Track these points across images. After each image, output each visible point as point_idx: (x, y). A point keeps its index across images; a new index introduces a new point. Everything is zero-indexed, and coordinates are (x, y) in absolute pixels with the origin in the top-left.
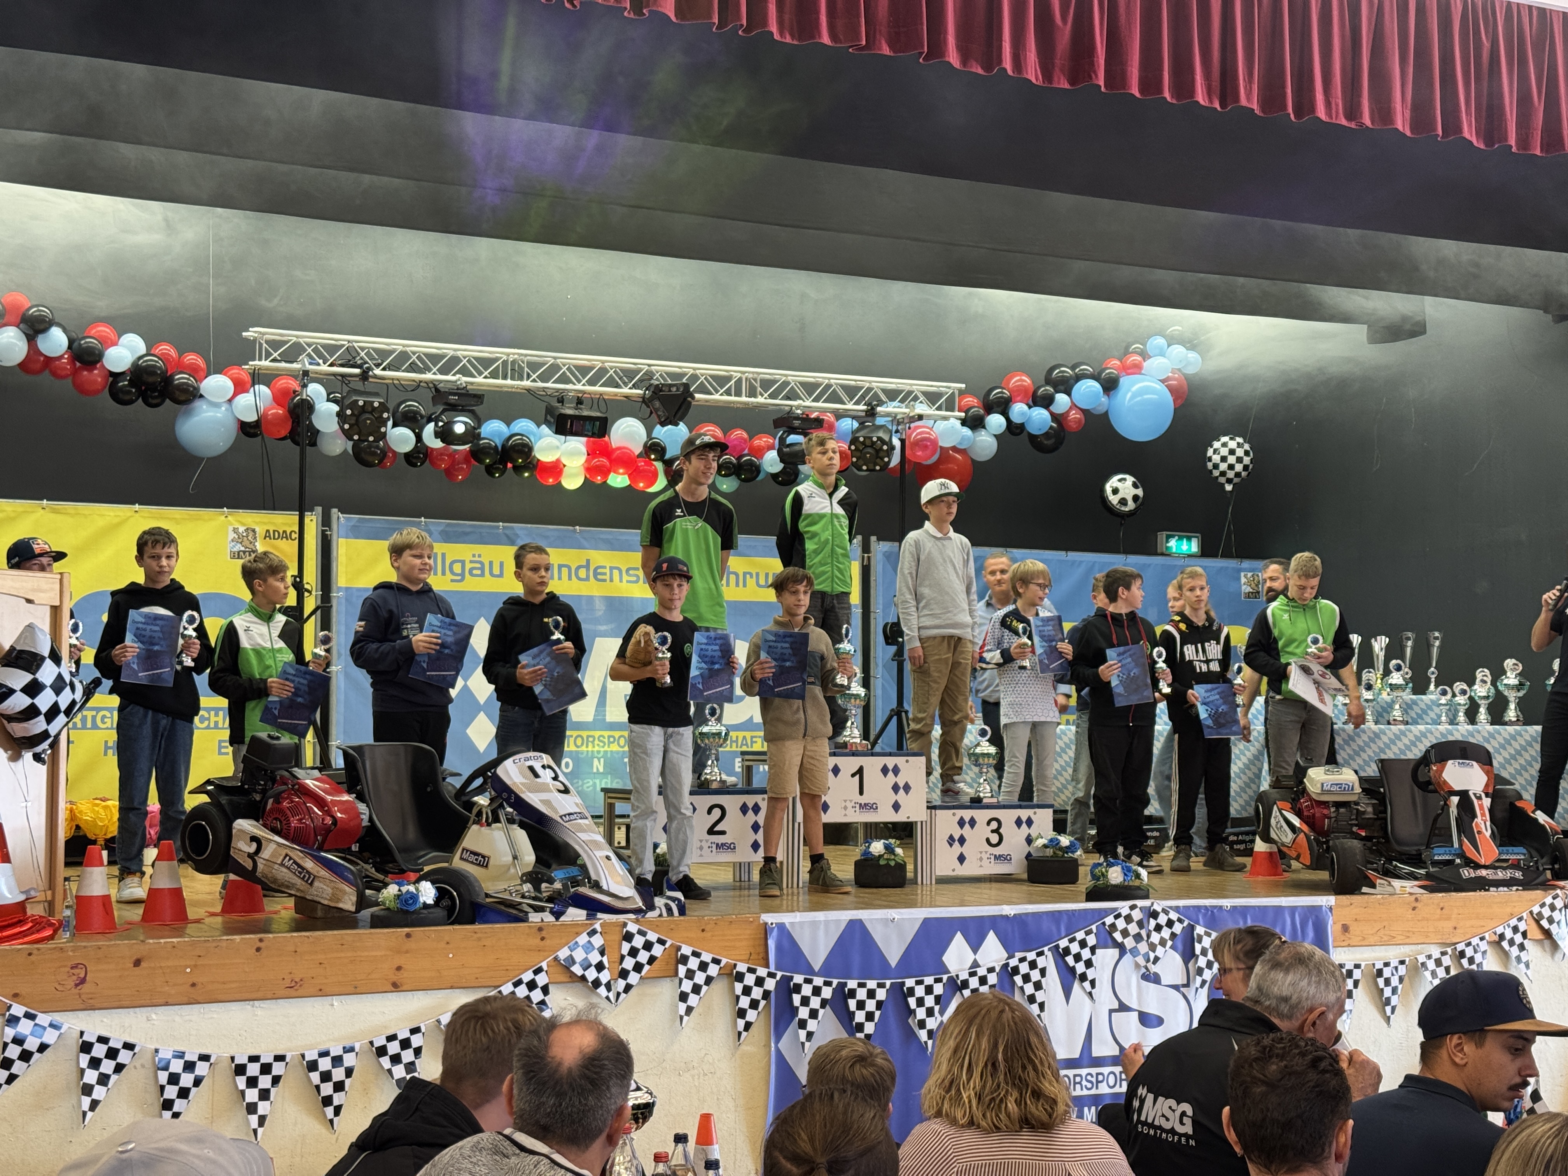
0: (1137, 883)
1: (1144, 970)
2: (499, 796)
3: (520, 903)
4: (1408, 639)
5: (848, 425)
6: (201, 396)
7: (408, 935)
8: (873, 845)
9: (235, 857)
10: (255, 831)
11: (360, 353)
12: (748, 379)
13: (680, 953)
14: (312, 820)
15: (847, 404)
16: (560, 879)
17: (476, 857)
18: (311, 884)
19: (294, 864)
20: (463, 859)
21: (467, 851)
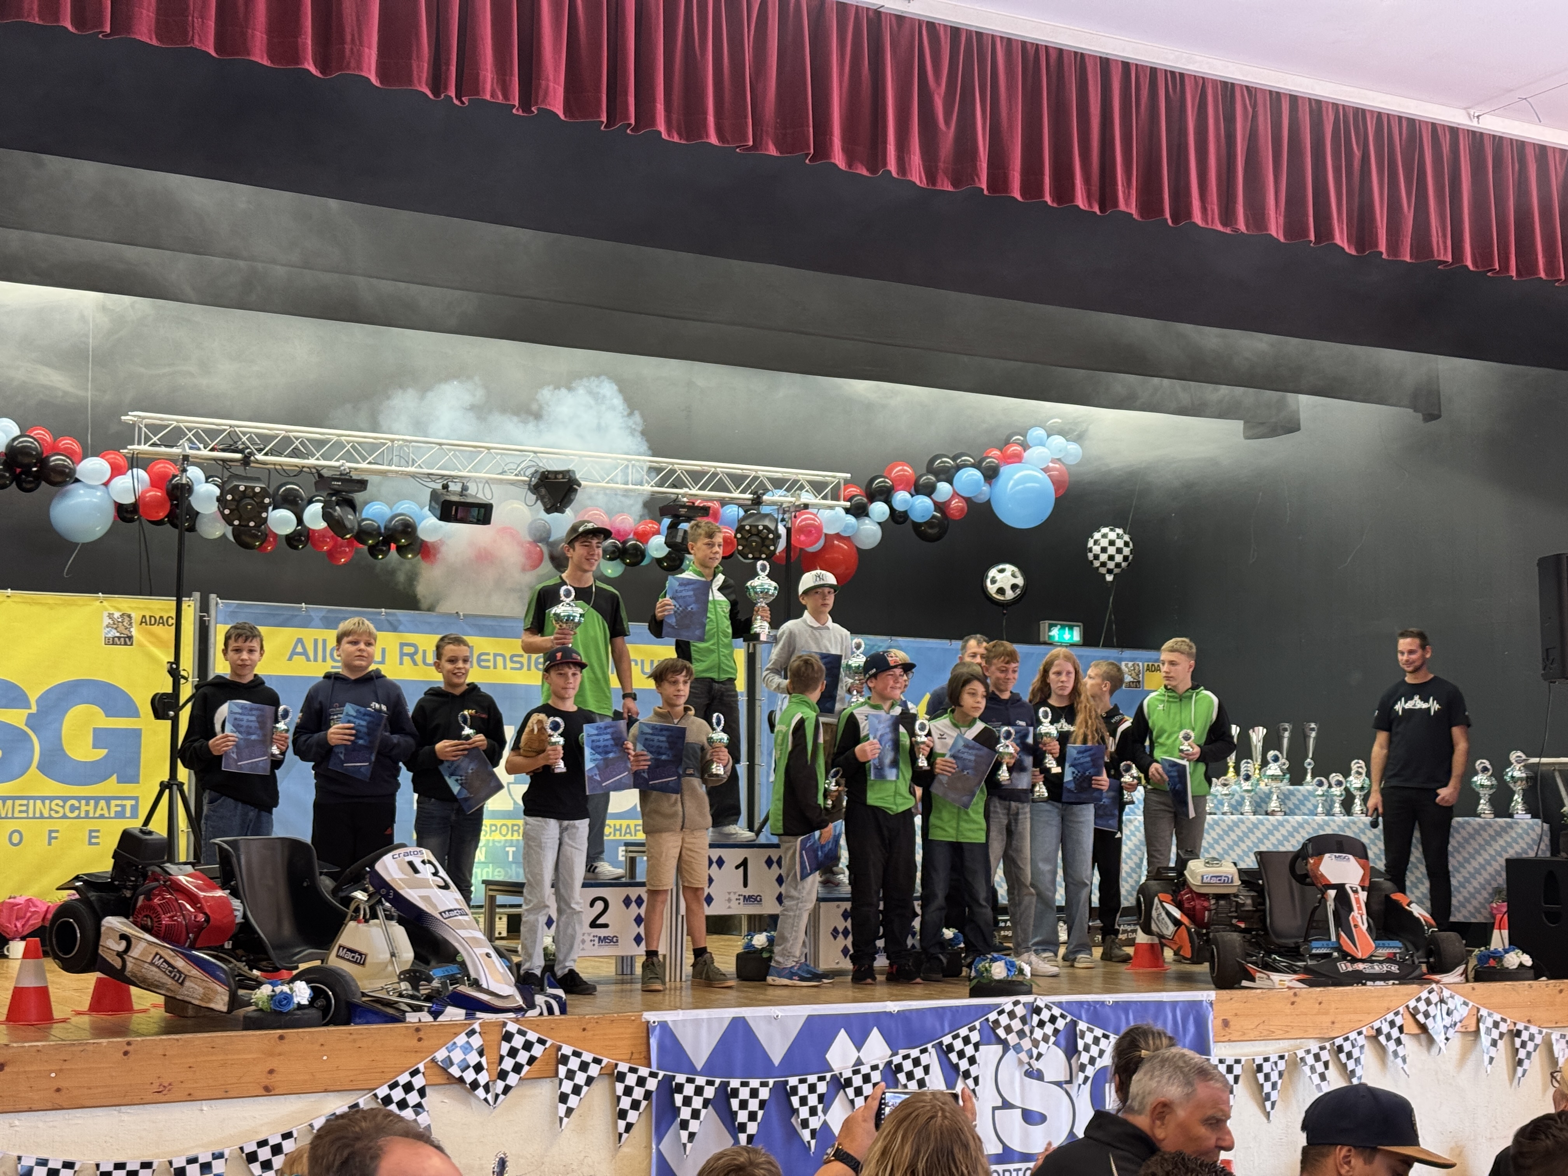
0: (1020, 978)
1: (1027, 1067)
2: (377, 892)
3: (397, 1002)
4: (1285, 730)
5: (733, 512)
6: (77, 481)
7: (281, 1038)
8: (756, 938)
9: (104, 956)
10: (125, 929)
11: (241, 438)
12: (633, 467)
13: (560, 1053)
14: (184, 917)
15: (733, 492)
16: (439, 977)
17: (352, 954)
18: (182, 984)
19: (164, 963)
20: (339, 956)
21: (344, 948)
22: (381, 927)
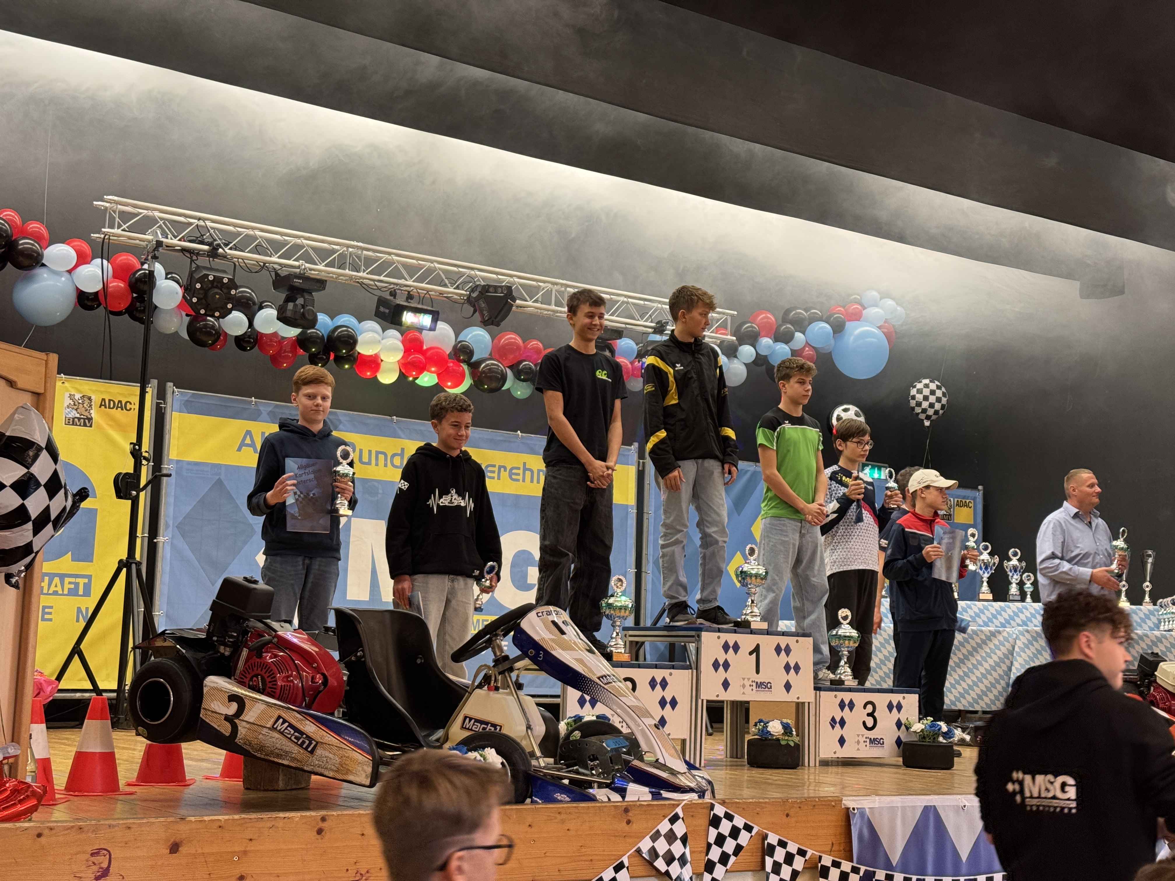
6: (43, 265)
8: (771, 724)
9: (207, 721)
10: (236, 689)
11: (209, 231)
12: (556, 291)
13: (766, 842)
14: (301, 679)
15: (638, 320)
16: (612, 749)
17: (483, 726)
18: (312, 752)
19: (289, 728)
20: (465, 728)
21: (471, 719)
22: (513, 696)
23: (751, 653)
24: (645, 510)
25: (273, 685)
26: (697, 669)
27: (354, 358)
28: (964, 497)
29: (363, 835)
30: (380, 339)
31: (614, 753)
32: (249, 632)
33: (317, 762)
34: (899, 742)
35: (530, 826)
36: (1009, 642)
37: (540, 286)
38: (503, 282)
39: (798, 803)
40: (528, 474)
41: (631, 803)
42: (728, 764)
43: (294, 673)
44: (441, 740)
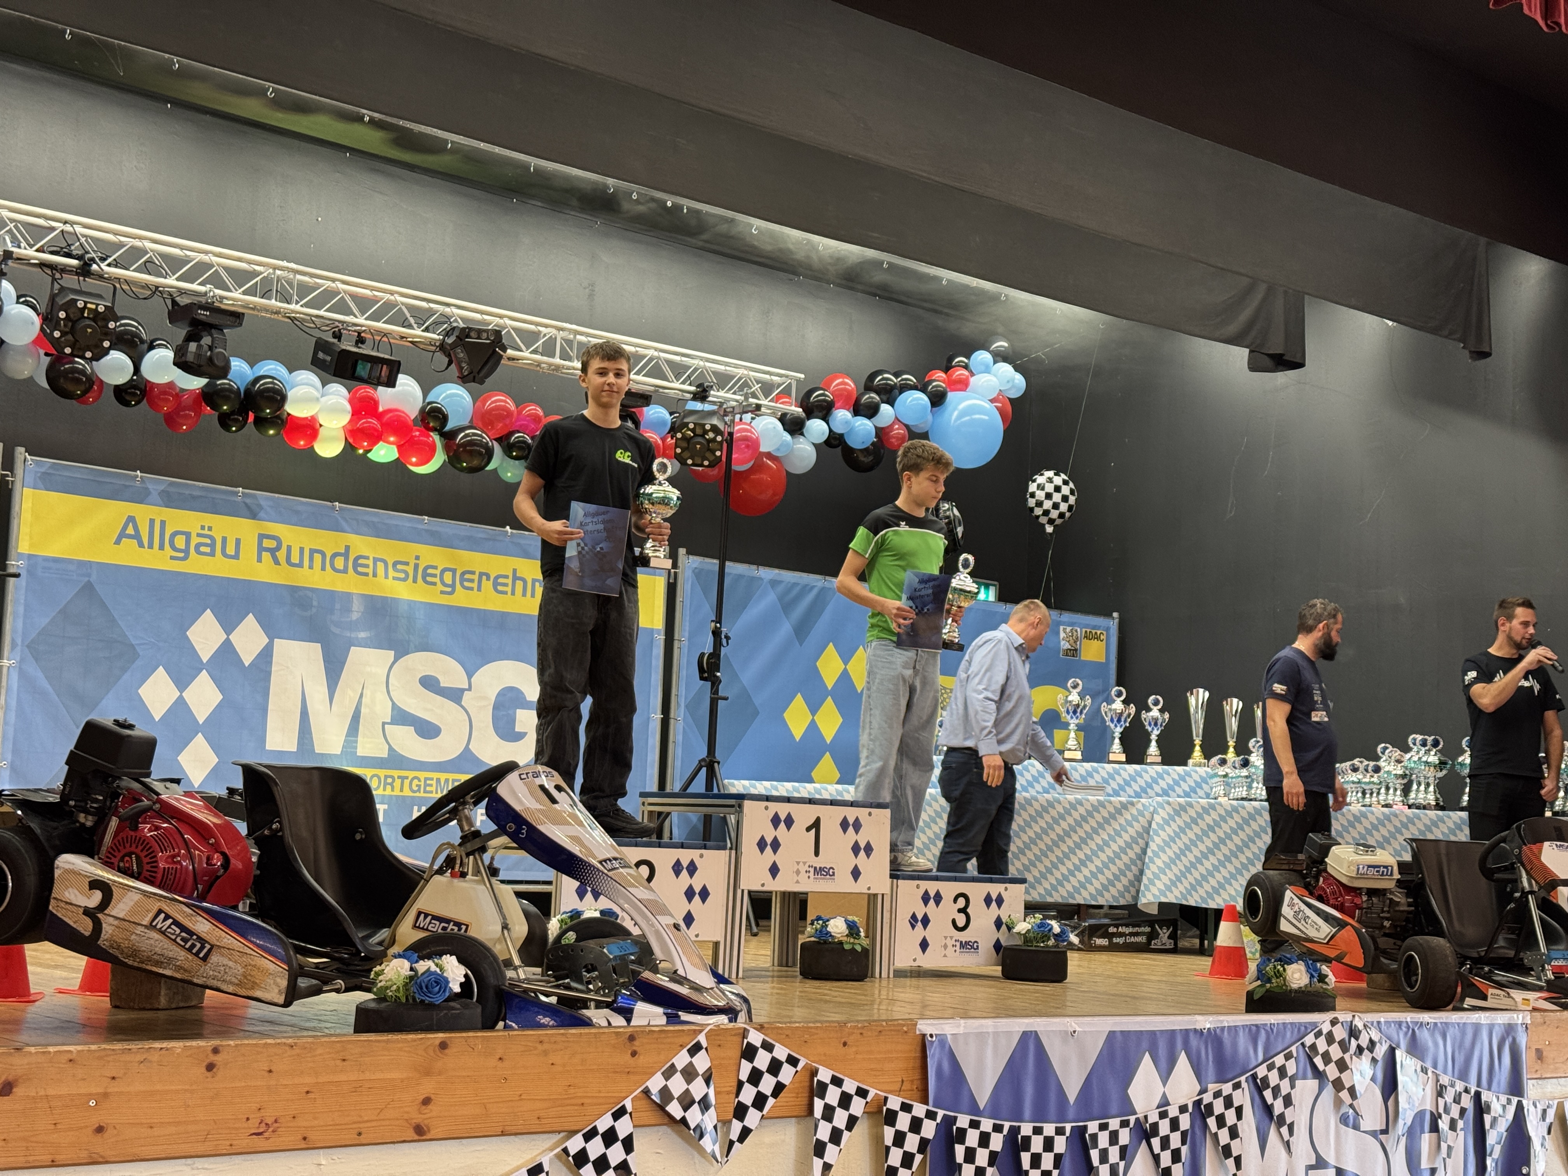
0: (1322, 988)
7: (443, 1046)
8: (832, 923)
9: (59, 915)
10: (100, 873)
11: (79, 240)
12: (562, 338)
13: (816, 1079)
14: (192, 859)
15: (673, 381)
16: (615, 957)
17: (443, 924)
18: (205, 959)
19: (173, 927)
20: (419, 927)
21: (426, 915)
22: (485, 885)
23: (808, 829)
24: (676, 637)
25: (152, 867)
26: (736, 850)
27: (282, 420)
28: (1094, 627)
29: (270, 1071)
30: (319, 396)
31: (619, 962)
32: (120, 794)
33: (211, 973)
34: (998, 946)
35: (500, 1059)
36: (1144, 816)
37: (540, 332)
38: (490, 324)
39: (858, 1028)
40: (519, 584)
41: (638, 1029)
42: (776, 974)
43: (183, 851)
44: (386, 943)
